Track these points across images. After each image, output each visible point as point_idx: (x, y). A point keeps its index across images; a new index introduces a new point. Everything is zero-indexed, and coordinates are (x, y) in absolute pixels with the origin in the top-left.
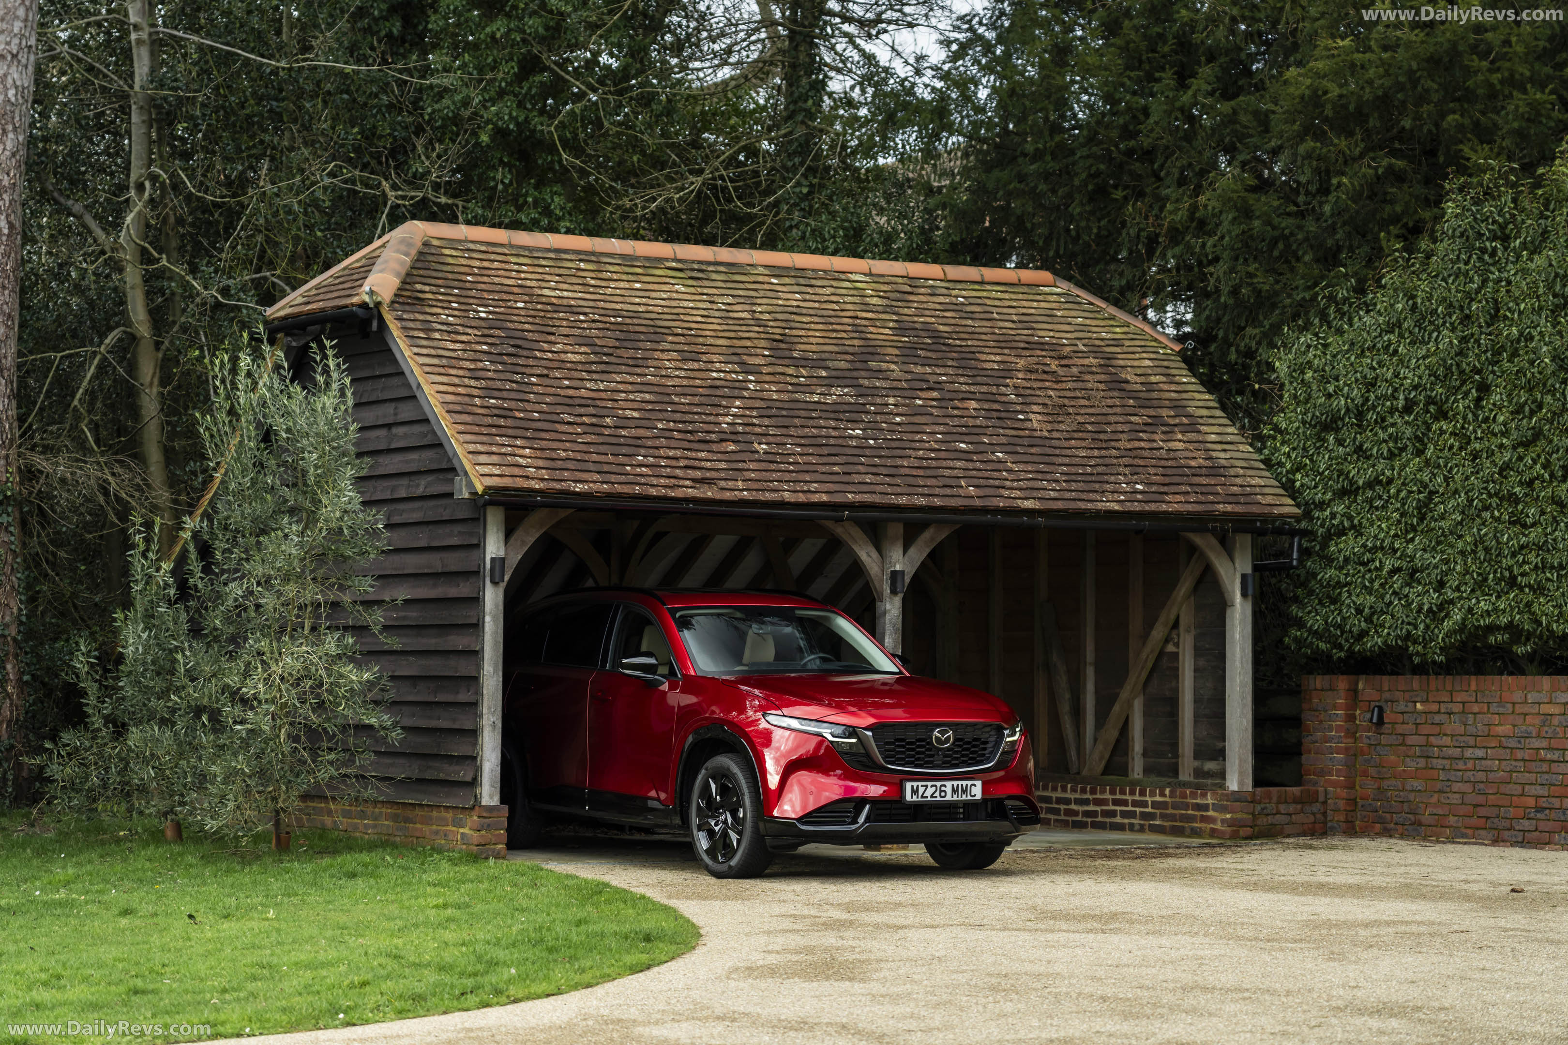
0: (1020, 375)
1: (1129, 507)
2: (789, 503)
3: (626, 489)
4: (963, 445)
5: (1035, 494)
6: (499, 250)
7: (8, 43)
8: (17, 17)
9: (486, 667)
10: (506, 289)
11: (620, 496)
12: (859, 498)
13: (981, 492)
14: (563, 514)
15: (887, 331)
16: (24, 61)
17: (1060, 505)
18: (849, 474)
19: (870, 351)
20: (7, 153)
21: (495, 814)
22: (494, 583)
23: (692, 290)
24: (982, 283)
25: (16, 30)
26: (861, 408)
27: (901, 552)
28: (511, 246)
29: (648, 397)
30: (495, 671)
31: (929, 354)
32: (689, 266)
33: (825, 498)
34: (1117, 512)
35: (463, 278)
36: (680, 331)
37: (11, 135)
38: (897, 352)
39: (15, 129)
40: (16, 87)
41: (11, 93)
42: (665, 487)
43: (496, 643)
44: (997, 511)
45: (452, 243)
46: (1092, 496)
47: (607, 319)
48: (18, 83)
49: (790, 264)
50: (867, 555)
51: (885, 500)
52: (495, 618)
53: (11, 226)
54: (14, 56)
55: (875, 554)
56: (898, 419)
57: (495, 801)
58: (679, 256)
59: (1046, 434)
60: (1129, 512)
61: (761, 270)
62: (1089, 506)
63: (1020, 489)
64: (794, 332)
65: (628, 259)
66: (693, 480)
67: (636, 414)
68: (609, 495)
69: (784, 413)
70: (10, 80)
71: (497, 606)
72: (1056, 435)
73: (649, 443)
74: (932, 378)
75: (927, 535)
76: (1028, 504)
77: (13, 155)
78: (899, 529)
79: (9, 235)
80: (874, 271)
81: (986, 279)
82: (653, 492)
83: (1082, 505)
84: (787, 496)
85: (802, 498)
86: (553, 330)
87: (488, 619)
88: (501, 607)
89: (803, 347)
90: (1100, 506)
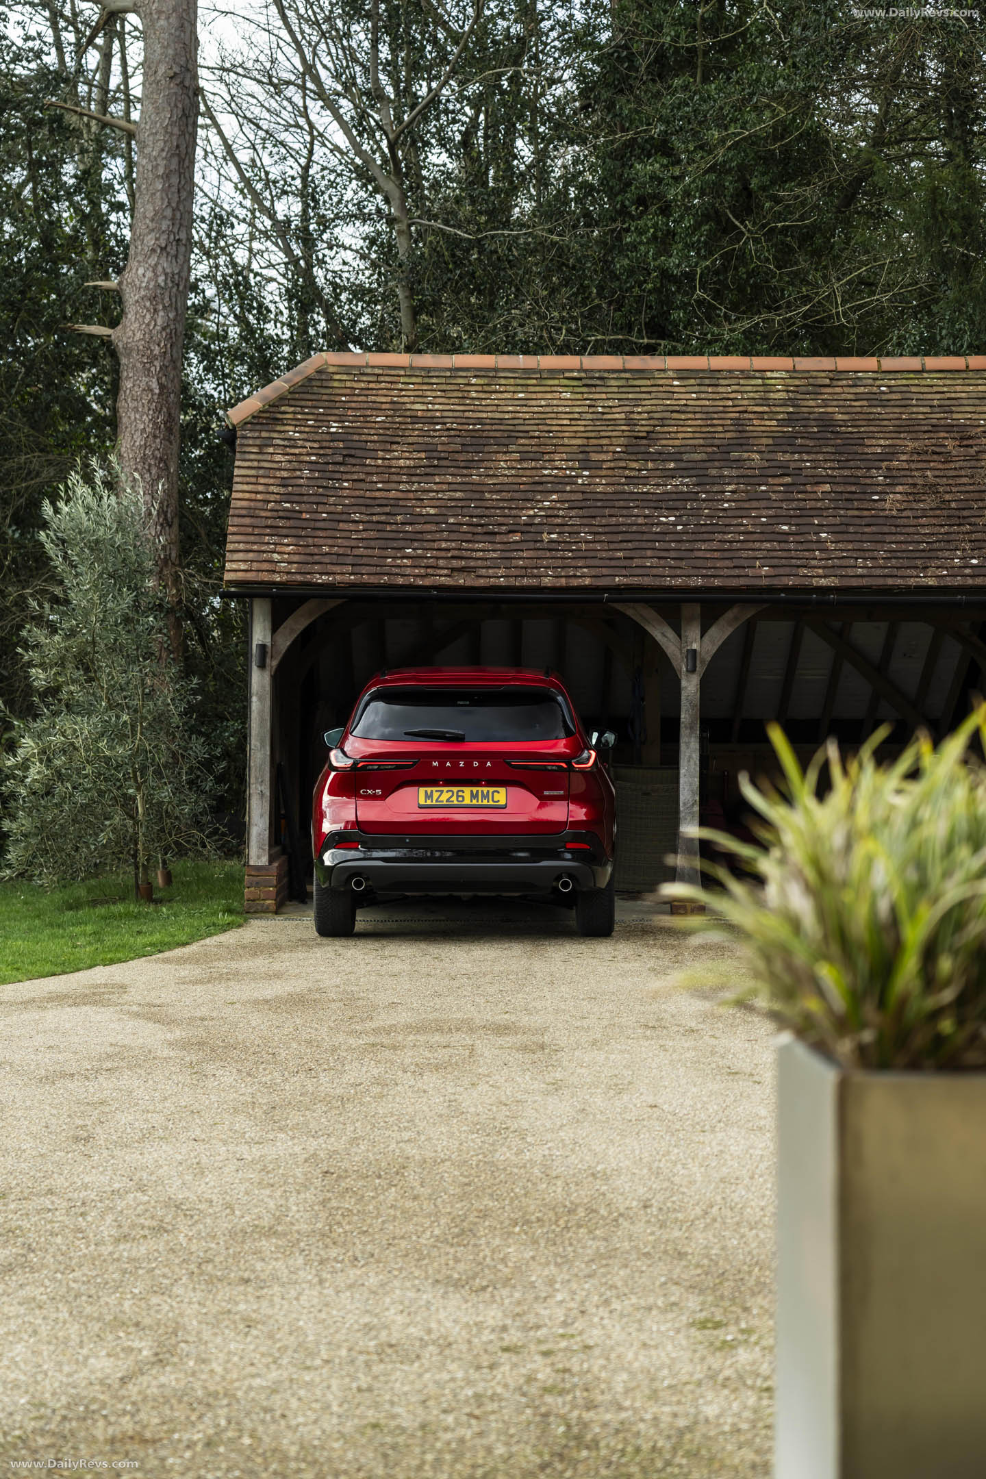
0: (904, 457)
1: (949, 582)
2: (546, 588)
3: (373, 580)
4: (785, 528)
5: (839, 572)
6: (393, 372)
7: (157, 239)
8: (165, 217)
9: (253, 742)
10: (378, 406)
11: (365, 585)
12: (625, 581)
13: (773, 572)
14: (332, 604)
15: (774, 423)
16: (173, 252)
17: (864, 582)
18: (632, 558)
19: (743, 441)
20: (158, 328)
21: (263, 872)
22: (262, 666)
23: (579, 396)
24: (923, 371)
25: (164, 227)
26: (692, 496)
27: (698, 632)
28: (412, 368)
29: (458, 495)
30: (263, 746)
31: (808, 442)
32: (590, 375)
33: (587, 581)
34: (931, 587)
35: (337, 399)
36: (537, 434)
37: (161, 313)
38: (770, 441)
39: (165, 308)
40: (166, 274)
41: (161, 279)
42: (415, 576)
43: (262, 720)
44: (786, 589)
45: (347, 370)
46: (909, 572)
47: (466, 427)
48: (168, 270)
49: (706, 367)
50: (663, 635)
51: (657, 582)
52: (260, 699)
53: (162, 386)
54: (162, 249)
55: (671, 634)
56: (726, 505)
57: (264, 861)
58: (585, 366)
59: (894, 513)
60: (946, 587)
61: (671, 374)
62: (899, 581)
63: (824, 568)
64: (666, 429)
65: (528, 373)
66: (453, 569)
67: (432, 511)
68: (353, 585)
69: (599, 504)
70: (160, 269)
71: (263, 687)
72: (905, 514)
73: (429, 537)
74: (793, 465)
75: (729, 615)
76: (823, 582)
77: (164, 329)
78: (697, 608)
79: (160, 394)
80: (798, 368)
81: (928, 368)
82: (400, 581)
83: (890, 581)
84: (547, 582)
85: (563, 582)
86: (399, 439)
87: (254, 699)
88: (268, 688)
89: (664, 442)
90: (912, 582)
